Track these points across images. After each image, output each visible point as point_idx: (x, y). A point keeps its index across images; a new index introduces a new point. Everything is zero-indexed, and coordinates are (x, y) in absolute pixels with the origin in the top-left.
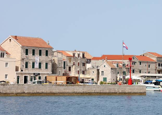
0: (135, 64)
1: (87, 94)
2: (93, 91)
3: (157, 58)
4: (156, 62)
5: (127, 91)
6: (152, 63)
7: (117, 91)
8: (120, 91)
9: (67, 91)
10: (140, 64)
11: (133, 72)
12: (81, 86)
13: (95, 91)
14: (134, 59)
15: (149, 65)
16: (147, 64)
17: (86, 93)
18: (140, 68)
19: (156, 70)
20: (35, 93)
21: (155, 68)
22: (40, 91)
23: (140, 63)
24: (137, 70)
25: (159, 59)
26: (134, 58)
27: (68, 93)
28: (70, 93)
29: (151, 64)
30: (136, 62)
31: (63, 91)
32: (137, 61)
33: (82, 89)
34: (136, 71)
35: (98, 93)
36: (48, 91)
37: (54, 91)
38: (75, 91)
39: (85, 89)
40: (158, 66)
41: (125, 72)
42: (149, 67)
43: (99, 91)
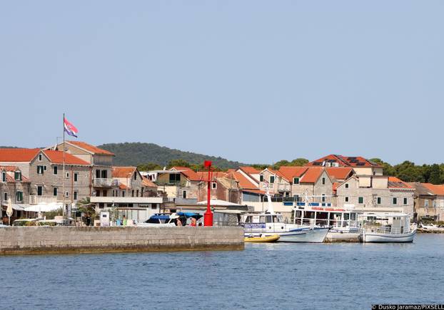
0: (42, 172)
1: (135, 250)
2: (146, 243)
3: (93, 155)
4: (92, 165)
5: (208, 242)
6: (83, 168)
7: (190, 242)
8: (197, 242)
9: (97, 243)
10: (56, 173)
11: (40, 193)
12: (123, 231)
13: (150, 243)
14: (40, 159)
15: (76, 175)
16: (71, 171)
17: (134, 248)
18: (55, 184)
19: (90, 186)
20: (38, 248)
21: (88, 184)
22: (47, 244)
23: (56, 169)
24: (47, 188)
25: (97, 158)
26: (40, 156)
27: (99, 247)
28: (103, 248)
29: (80, 172)
30: (45, 167)
31: (91, 242)
32: (48, 165)
33: (124, 238)
34: (45, 190)
35: (154, 246)
36: (63, 244)
37: (74, 243)
38: (113, 242)
39: (130, 237)
40: (95, 176)
41: (21, 193)
42: (76, 180)
43: (157, 242)
